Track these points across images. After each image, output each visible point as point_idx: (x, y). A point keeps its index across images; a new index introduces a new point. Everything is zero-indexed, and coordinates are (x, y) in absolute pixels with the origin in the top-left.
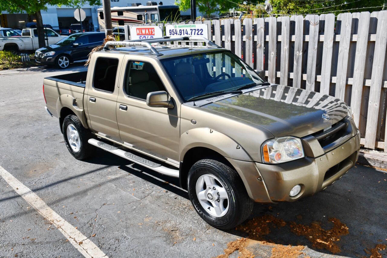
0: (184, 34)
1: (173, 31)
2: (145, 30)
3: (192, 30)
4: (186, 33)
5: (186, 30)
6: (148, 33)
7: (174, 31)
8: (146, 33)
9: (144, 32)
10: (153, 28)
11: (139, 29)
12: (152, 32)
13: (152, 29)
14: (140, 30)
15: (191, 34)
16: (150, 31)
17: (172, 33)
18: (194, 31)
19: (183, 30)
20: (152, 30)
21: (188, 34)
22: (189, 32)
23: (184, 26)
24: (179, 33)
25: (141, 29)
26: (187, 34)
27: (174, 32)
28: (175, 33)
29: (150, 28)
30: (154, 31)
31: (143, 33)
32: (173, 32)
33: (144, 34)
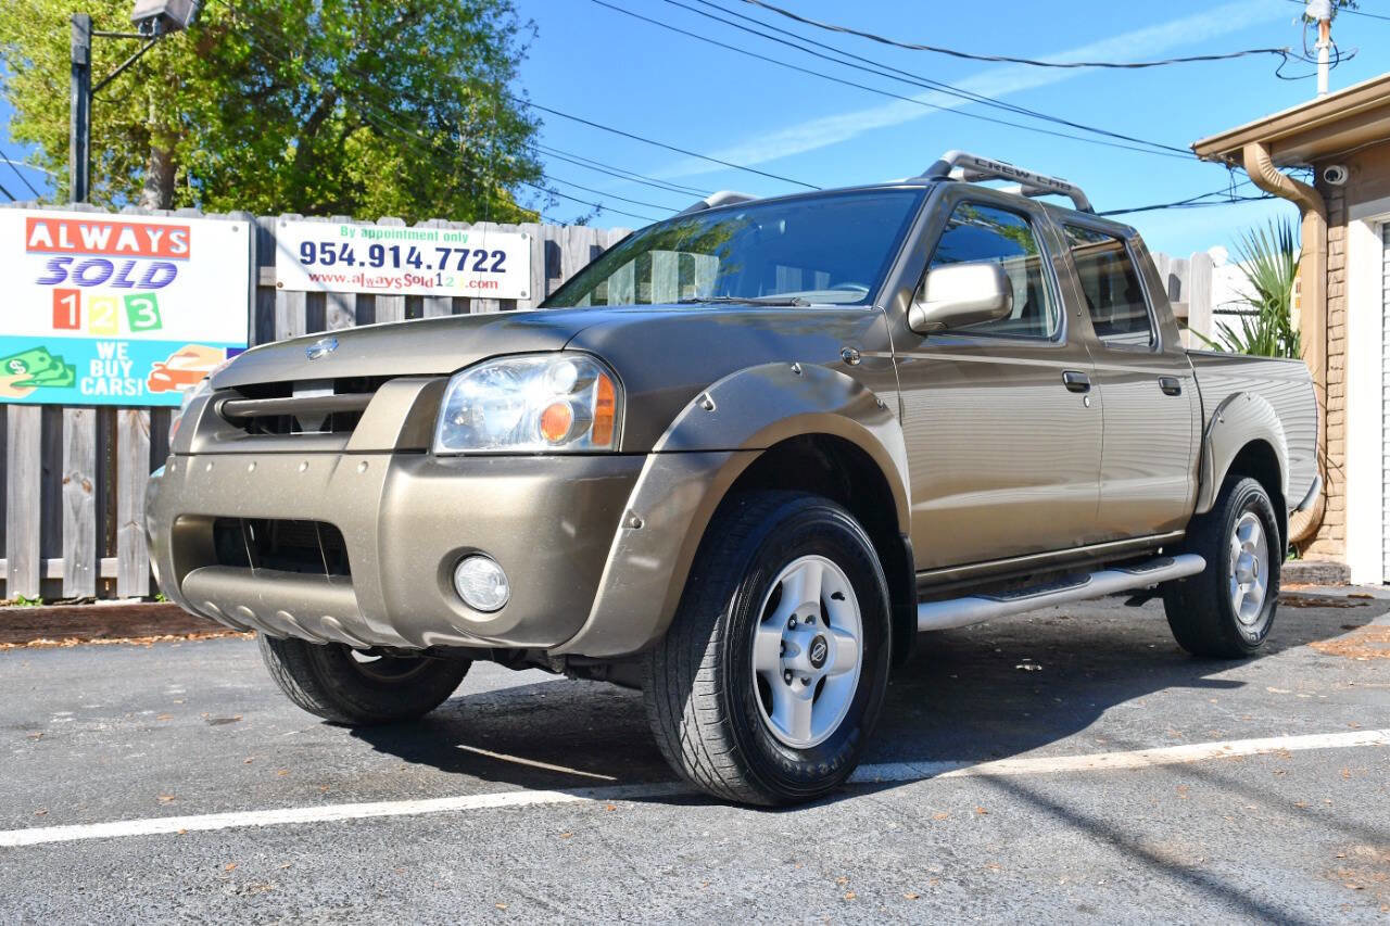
0: (397, 264)
1: (327, 248)
2: (107, 232)
3: (448, 251)
4: (409, 262)
5: (413, 249)
6: (135, 247)
7: (337, 250)
8: (120, 247)
9: (95, 239)
10: (186, 229)
11: (53, 226)
12: (165, 244)
13: (168, 229)
14: (63, 230)
15: (442, 266)
16: (155, 238)
17: (319, 255)
18: (454, 258)
19: (396, 250)
20: (173, 237)
21: (423, 267)
22: (431, 257)
23: (399, 235)
24: (368, 260)
25: (74, 228)
26: (418, 263)
27: (333, 254)
28: (341, 259)
29: (155, 228)
30: (187, 240)
31: (89, 244)
32: (323, 252)
33: (95, 250)
